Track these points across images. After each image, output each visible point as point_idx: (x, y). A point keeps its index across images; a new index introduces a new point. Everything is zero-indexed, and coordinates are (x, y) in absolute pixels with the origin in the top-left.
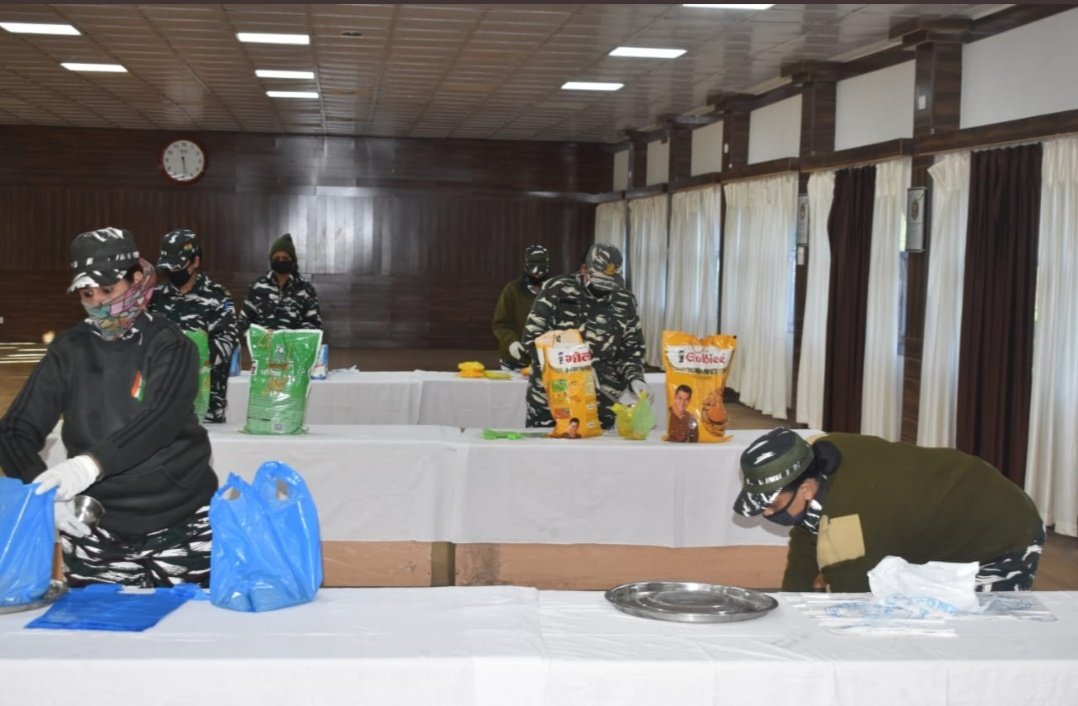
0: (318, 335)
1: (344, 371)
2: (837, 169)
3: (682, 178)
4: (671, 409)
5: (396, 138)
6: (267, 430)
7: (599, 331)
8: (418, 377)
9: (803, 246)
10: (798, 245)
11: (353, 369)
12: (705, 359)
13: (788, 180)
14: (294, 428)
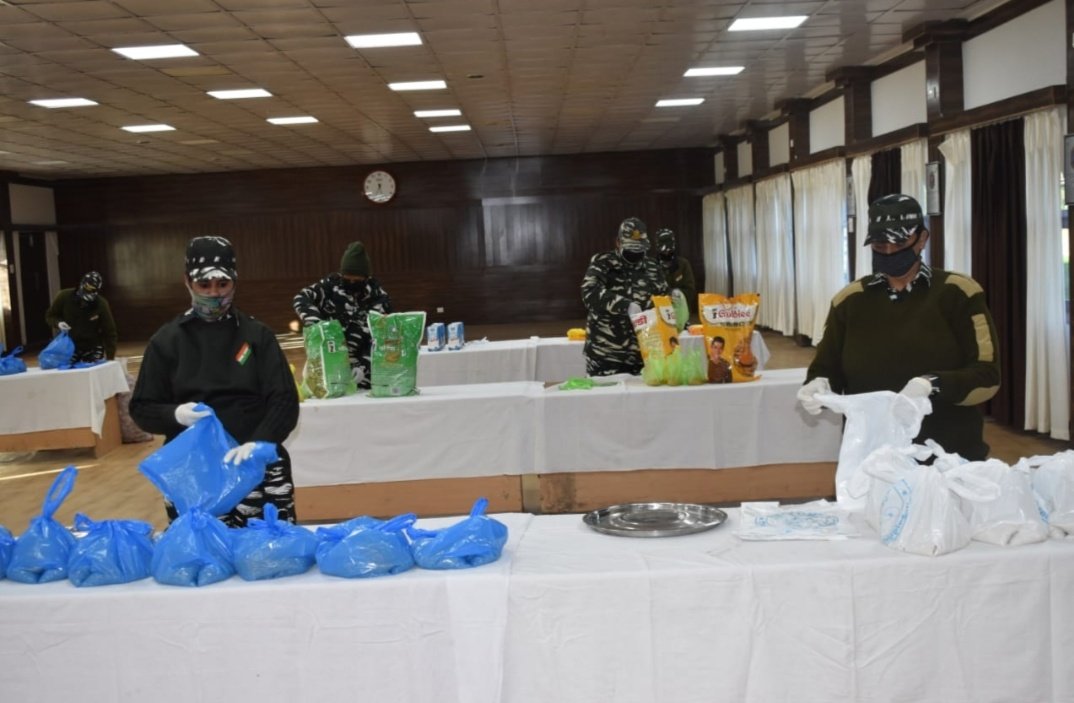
0: (422, 316)
1: (476, 342)
2: (873, 152)
3: (764, 170)
4: (709, 357)
5: (540, 156)
6: (387, 393)
7: (642, 293)
8: (535, 341)
9: (852, 217)
10: (849, 216)
11: (484, 340)
12: (734, 314)
13: (837, 165)
14: (409, 389)
